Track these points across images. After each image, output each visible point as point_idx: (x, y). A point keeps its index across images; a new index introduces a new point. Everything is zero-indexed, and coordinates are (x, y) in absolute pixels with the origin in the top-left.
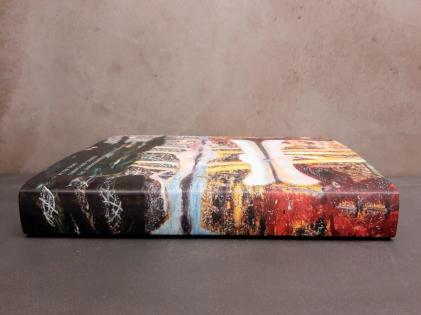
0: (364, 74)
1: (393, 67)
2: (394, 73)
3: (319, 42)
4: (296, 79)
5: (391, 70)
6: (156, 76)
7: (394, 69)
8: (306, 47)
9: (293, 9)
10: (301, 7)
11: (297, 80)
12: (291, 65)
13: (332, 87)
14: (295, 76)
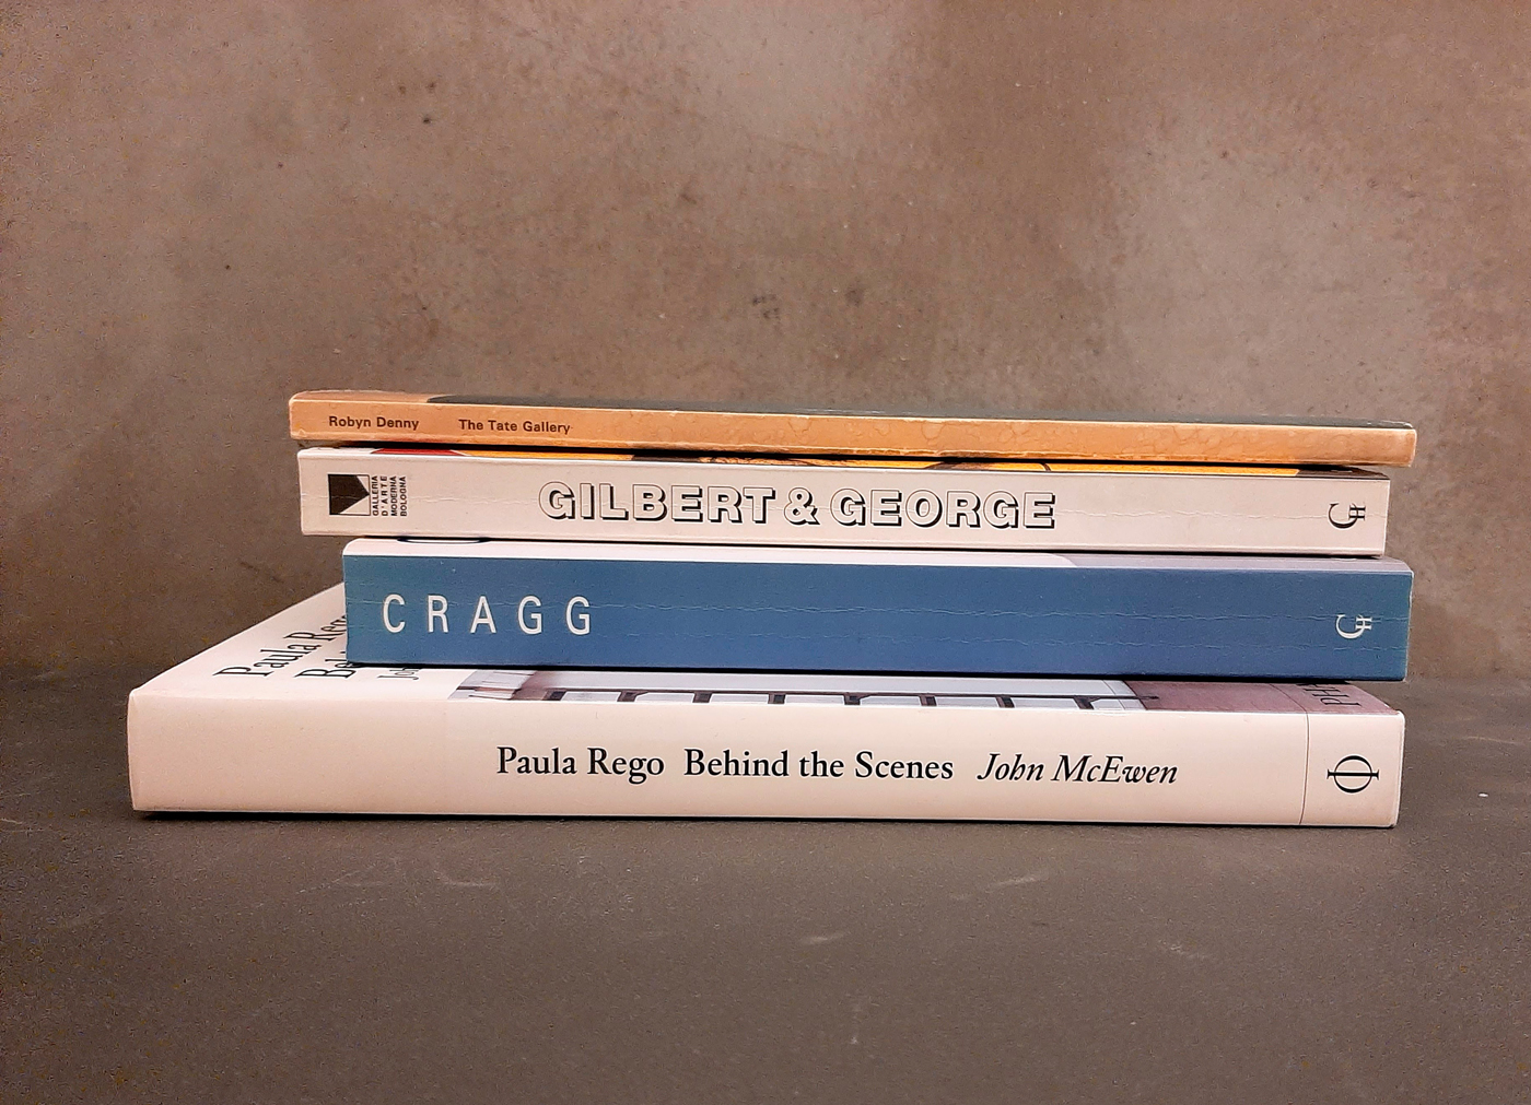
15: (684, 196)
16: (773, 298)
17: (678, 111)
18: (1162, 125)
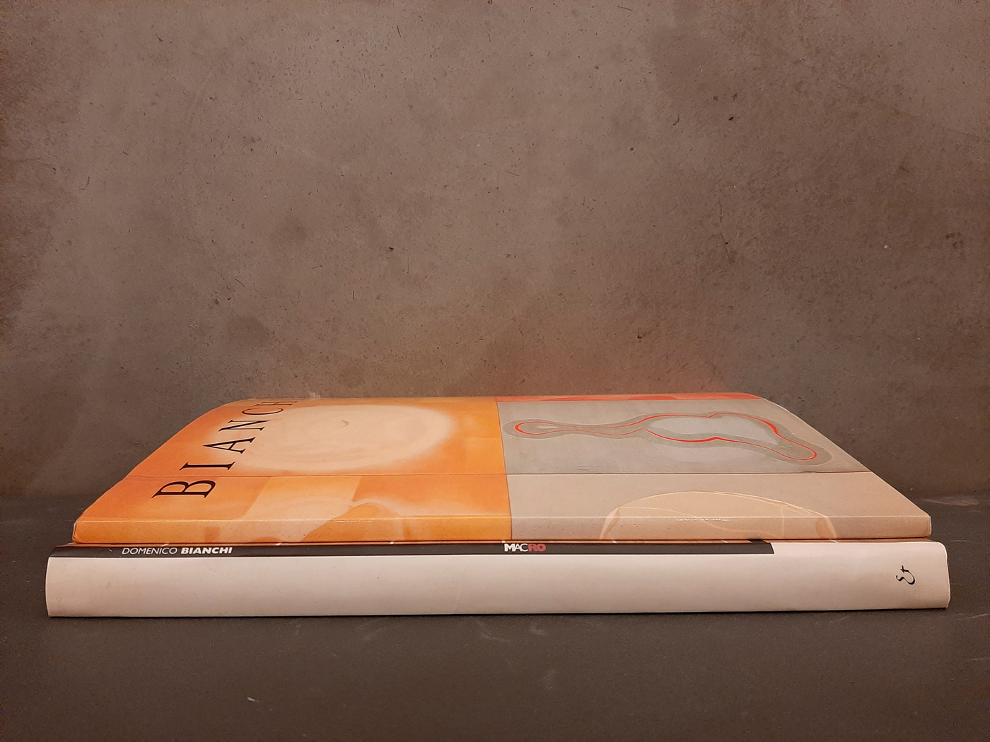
0: (886, 247)
1: (950, 233)
2: (954, 245)
3: (778, 174)
4: (727, 257)
5: (947, 237)
6: (392, 249)
7: (953, 235)
8: (749, 184)
9: (715, 98)
10: (736, 95)
11: (732, 261)
12: (716, 225)
13: (813, 276)
14: (727, 251)
15: (901, 168)
16: (959, 234)
17: (898, 113)
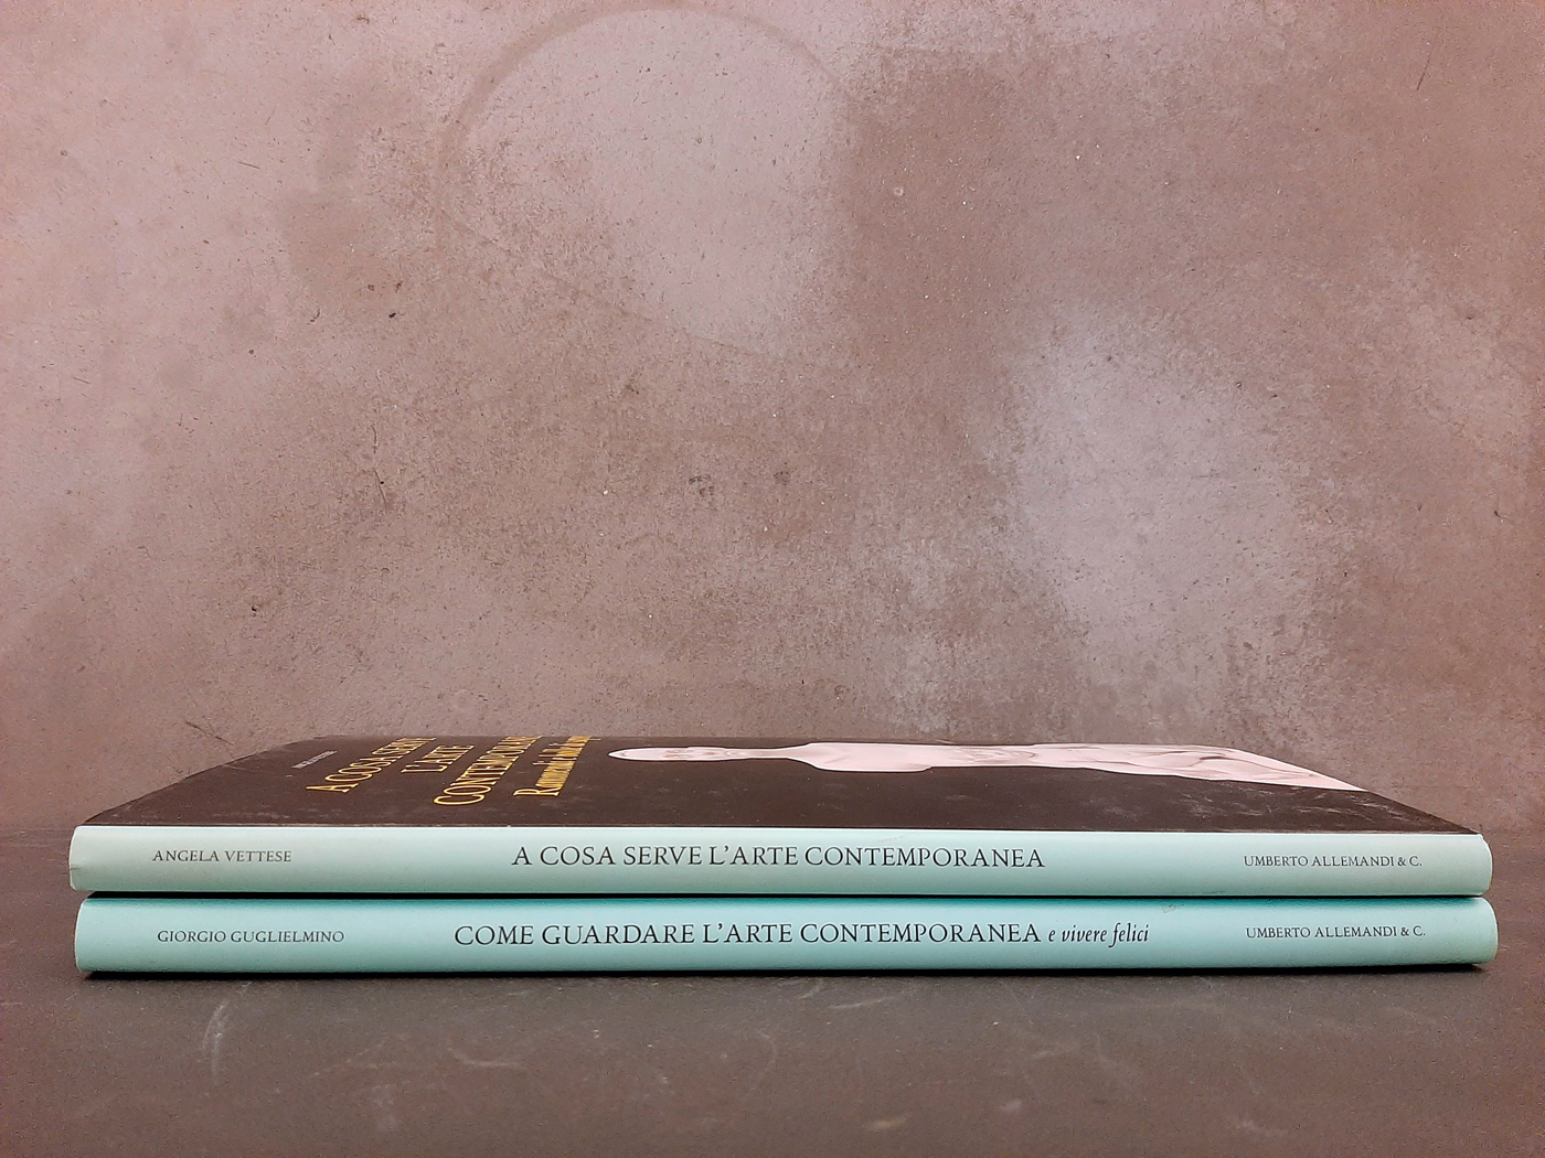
18: (1054, 332)
